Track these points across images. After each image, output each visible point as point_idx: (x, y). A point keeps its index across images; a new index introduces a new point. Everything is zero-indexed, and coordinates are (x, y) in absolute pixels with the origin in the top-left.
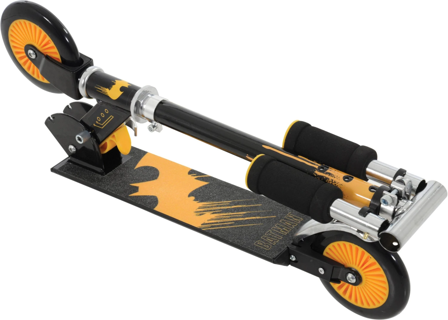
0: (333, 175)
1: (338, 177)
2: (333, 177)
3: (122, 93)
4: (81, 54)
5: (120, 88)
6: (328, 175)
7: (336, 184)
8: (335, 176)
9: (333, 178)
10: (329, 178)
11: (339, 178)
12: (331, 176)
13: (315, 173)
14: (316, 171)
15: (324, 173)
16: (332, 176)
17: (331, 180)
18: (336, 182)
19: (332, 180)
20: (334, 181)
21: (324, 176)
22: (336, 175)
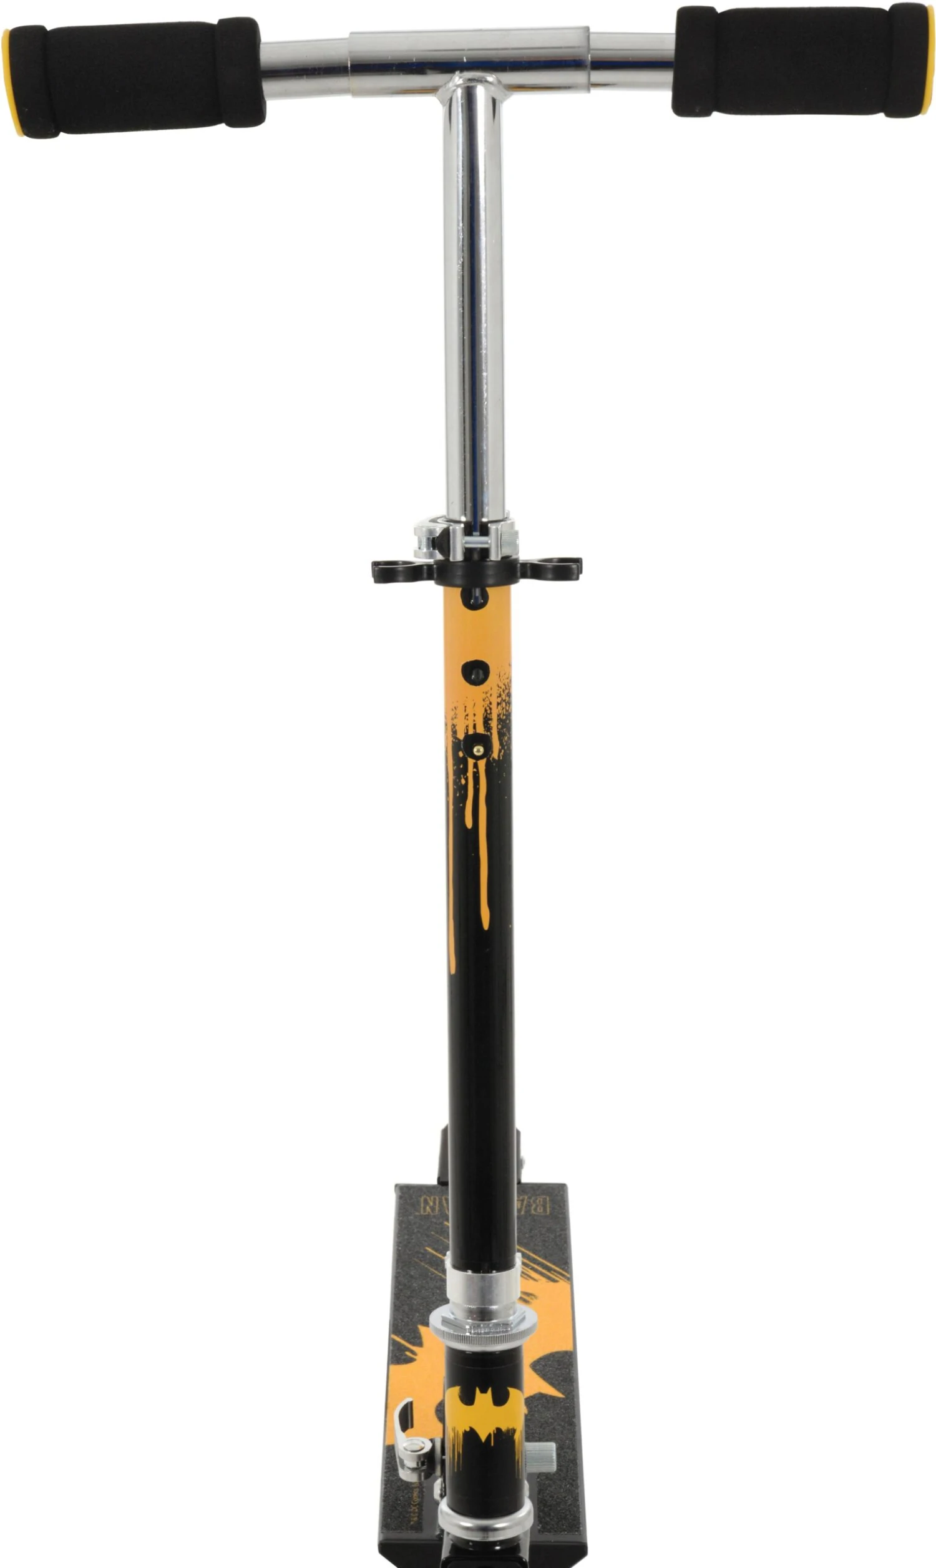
0: (486, 710)
1: (484, 696)
2: (490, 709)
3: (490, 1391)
4: (450, 1552)
5: (503, 1407)
6: (490, 722)
7: (501, 690)
8: (486, 706)
9: (494, 706)
10: (498, 716)
11: (486, 693)
12: (491, 713)
13: (499, 756)
14: (493, 759)
15: (491, 734)
16: (489, 712)
17: (499, 706)
18: (499, 692)
19: (498, 704)
20: (499, 700)
21: (498, 728)
22: (483, 703)
